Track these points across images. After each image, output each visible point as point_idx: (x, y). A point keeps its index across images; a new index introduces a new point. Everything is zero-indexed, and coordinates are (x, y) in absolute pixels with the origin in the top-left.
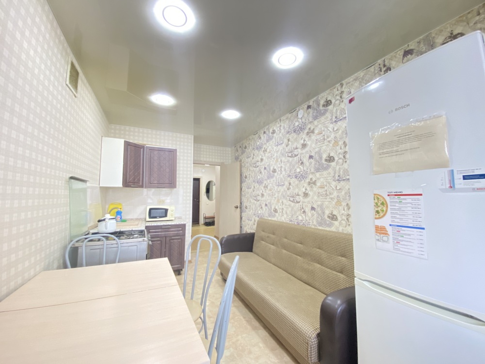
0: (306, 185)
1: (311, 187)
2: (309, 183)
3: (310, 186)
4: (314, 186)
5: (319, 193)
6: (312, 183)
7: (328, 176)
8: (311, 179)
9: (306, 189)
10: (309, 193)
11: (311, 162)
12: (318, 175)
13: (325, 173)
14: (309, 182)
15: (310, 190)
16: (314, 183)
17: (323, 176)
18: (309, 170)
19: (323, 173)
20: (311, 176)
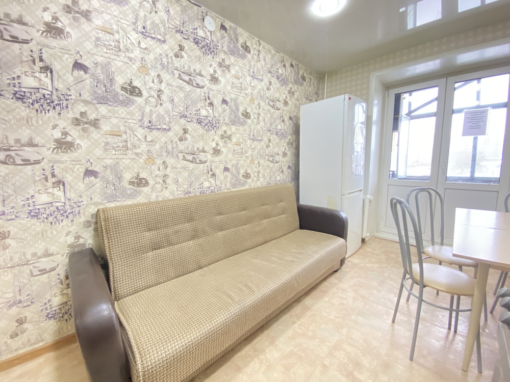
0: (217, 138)
1: (225, 142)
2: (222, 137)
3: (223, 140)
4: (228, 141)
5: (234, 150)
6: (226, 137)
7: (244, 133)
8: (225, 132)
9: (217, 144)
10: (222, 149)
11: (225, 108)
12: (233, 128)
13: (241, 128)
14: (222, 135)
15: (223, 146)
16: (229, 137)
17: (239, 132)
18: (221, 119)
19: (239, 128)
20: (224, 128)
